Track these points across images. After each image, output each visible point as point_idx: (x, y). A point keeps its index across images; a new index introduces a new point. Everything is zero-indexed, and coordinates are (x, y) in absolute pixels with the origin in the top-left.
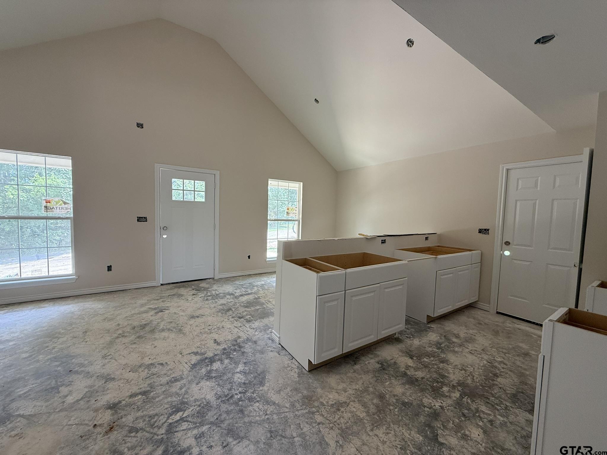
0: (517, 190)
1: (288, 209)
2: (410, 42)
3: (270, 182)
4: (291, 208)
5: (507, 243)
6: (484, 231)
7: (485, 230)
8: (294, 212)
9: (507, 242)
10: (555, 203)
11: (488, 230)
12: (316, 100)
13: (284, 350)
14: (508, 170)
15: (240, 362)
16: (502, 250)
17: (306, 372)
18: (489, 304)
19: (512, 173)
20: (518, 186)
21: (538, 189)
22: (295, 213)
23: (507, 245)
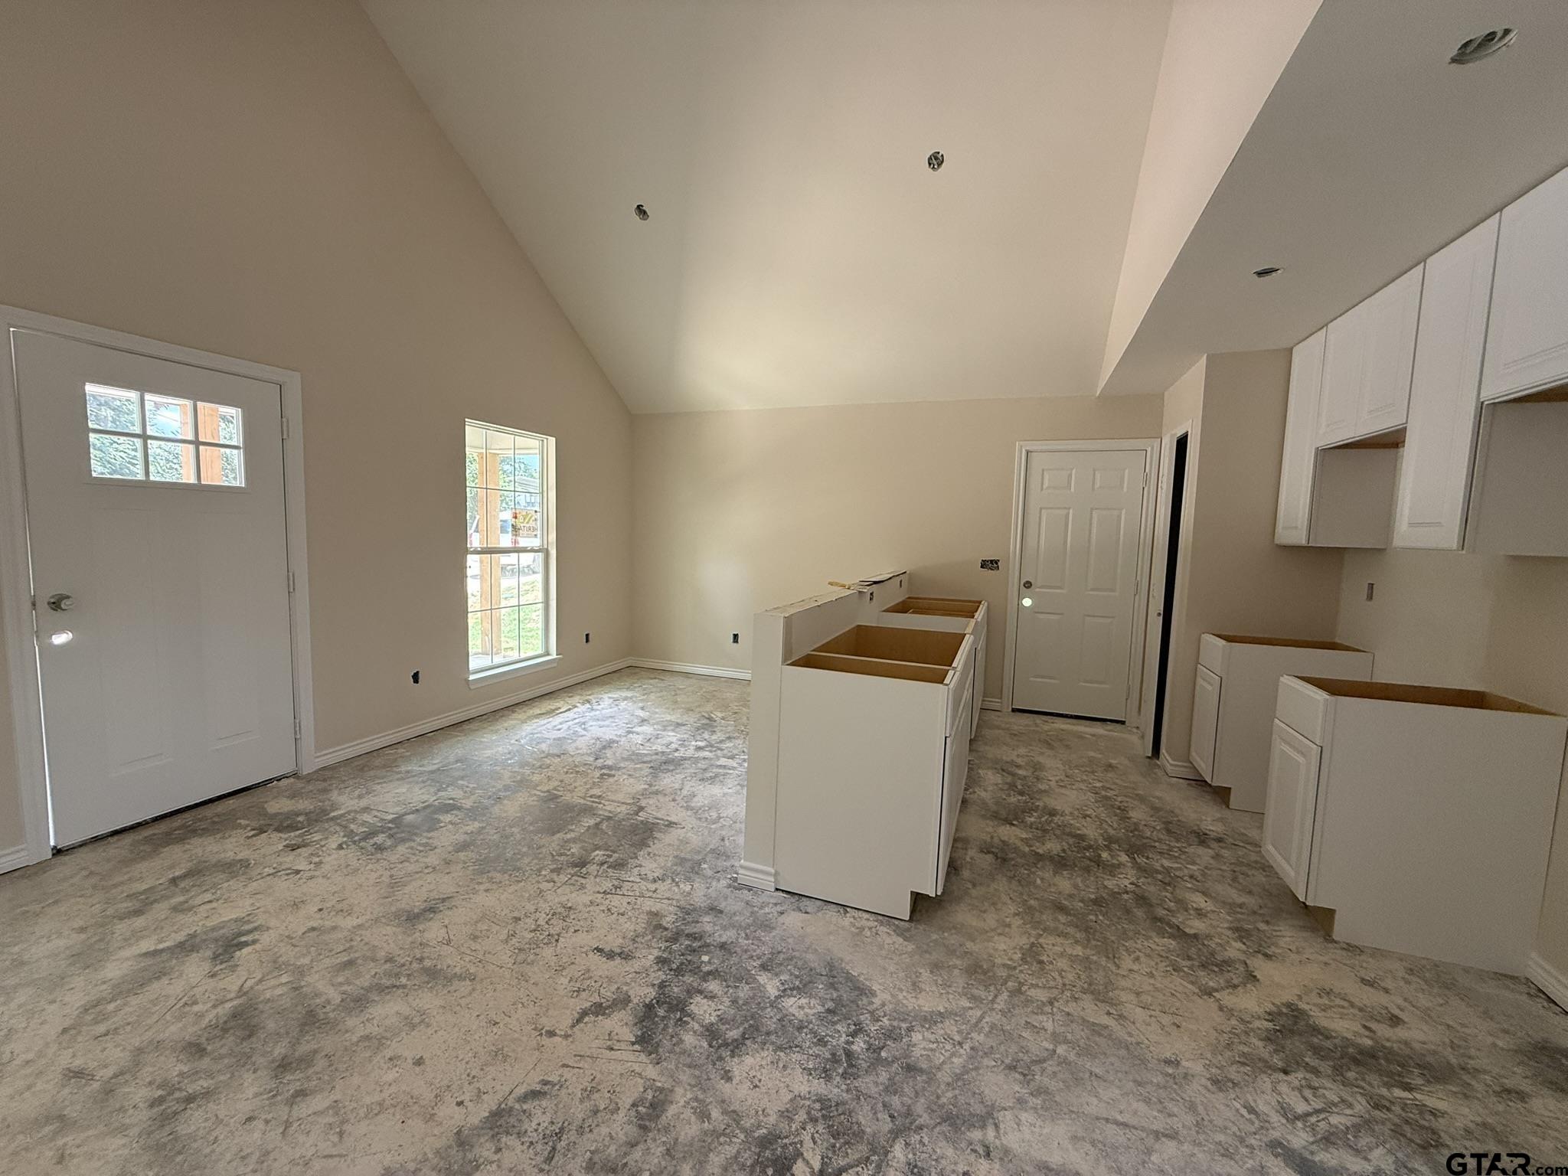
0: (1042, 490)
1: (516, 517)
2: (936, 158)
3: (469, 430)
4: (524, 513)
5: (1028, 585)
6: (990, 564)
7: (991, 561)
8: (532, 524)
9: (1028, 582)
10: (1095, 514)
11: (996, 562)
12: (641, 211)
13: (804, 899)
14: (1028, 452)
15: (749, 971)
16: (1020, 598)
17: (907, 925)
18: (1001, 698)
19: (1034, 457)
20: (1042, 484)
21: (1072, 490)
22: (535, 529)
23: (1028, 587)
